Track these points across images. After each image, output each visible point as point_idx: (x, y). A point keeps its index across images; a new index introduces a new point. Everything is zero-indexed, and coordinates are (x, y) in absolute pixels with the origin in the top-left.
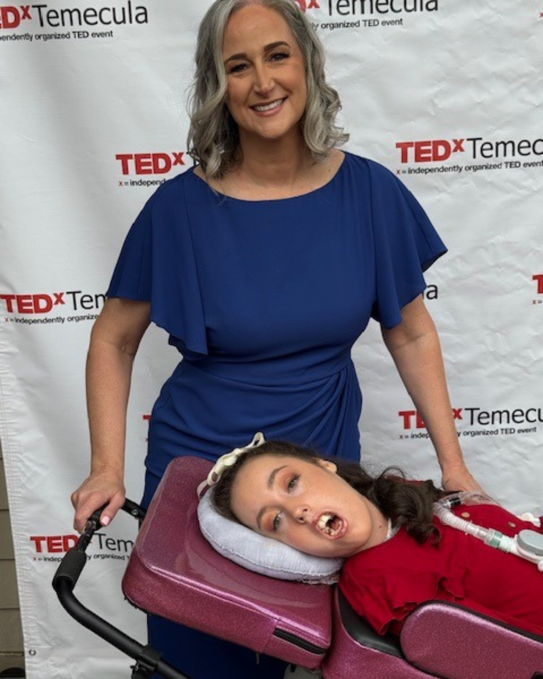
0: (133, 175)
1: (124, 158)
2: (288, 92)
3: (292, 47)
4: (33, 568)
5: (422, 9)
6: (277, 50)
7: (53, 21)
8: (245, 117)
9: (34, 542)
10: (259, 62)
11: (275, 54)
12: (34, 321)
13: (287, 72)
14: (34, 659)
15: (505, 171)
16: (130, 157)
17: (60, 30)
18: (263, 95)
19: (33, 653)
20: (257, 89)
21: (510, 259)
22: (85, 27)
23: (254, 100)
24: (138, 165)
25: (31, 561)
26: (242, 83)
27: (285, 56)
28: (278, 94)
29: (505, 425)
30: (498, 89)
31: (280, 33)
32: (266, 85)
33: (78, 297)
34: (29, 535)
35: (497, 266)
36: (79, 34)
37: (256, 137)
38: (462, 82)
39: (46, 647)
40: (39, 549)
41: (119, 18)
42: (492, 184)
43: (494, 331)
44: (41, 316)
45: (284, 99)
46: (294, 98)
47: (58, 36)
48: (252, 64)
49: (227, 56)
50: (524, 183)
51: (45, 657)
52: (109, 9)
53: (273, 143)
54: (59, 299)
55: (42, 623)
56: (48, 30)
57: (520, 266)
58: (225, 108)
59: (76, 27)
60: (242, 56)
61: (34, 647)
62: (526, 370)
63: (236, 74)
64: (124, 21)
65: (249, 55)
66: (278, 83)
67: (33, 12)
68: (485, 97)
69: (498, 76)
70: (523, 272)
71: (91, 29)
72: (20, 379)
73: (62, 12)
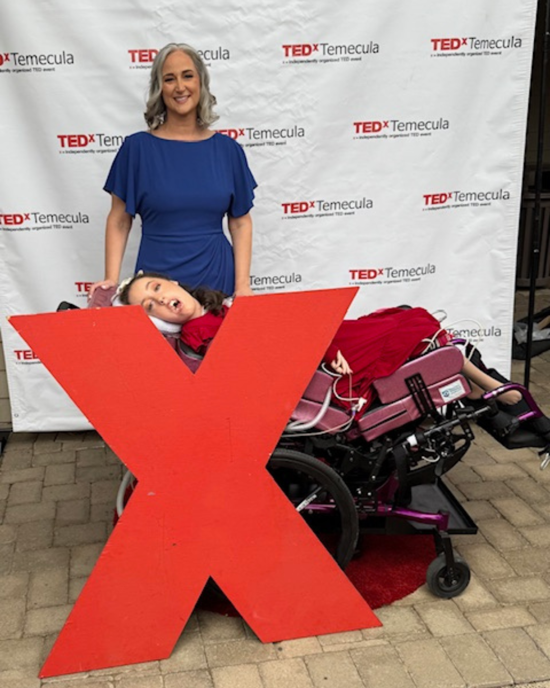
0: (67, 148)
1: (62, 137)
2: (191, 93)
3: (195, 72)
4: (16, 369)
5: (221, 58)
6: (188, 74)
7: (22, 62)
8: (170, 102)
9: (16, 354)
10: (179, 78)
11: (187, 75)
12: (15, 230)
13: (192, 84)
14: (17, 419)
15: (267, 147)
16: (65, 137)
17: (26, 67)
18: (180, 93)
19: (17, 416)
20: (177, 90)
21: (270, 195)
22: (39, 65)
23: (175, 95)
24: (70, 142)
25: (15, 364)
26: (170, 87)
27: (191, 76)
28: (186, 93)
29: (268, 285)
30: (262, 102)
31: (190, 66)
32: (182, 88)
33: (38, 216)
34: (13, 350)
35: (263, 199)
36: (37, 70)
37: (175, 113)
38: (243, 98)
39: (23, 412)
40: (19, 357)
41: (58, 61)
42: (259, 154)
43: (262, 234)
44: (17, 226)
45: (189, 96)
46: (194, 96)
47: (24, 70)
48: (176, 78)
49: (165, 74)
50: (277, 154)
51: (23, 417)
52: (52, 56)
53: (183, 116)
54: (27, 217)
55: (22, 399)
56: (19, 67)
57: (275, 198)
58: (161, 97)
59: (35, 66)
60: (172, 74)
61: (17, 413)
62: (279, 255)
63: (168, 82)
64: (61, 62)
65: (175, 74)
66: (187, 88)
67: (11, 57)
68: (255, 107)
69: (262, 95)
70: (277, 202)
71: (43, 67)
72: (6, 262)
73: (27, 57)
